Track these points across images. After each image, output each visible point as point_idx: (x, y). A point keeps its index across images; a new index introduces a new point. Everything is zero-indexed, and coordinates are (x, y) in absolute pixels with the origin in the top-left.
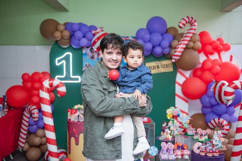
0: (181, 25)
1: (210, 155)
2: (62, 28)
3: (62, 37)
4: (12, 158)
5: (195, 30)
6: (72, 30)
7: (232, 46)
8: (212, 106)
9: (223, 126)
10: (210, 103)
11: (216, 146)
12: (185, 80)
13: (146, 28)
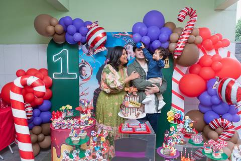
2: (54, 22)
3: (55, 32)
4: (12, 152)
6: (66, 25)
9: (227, 128)
10: (211, 102)
12: (182, 76)
13: (142, 22)
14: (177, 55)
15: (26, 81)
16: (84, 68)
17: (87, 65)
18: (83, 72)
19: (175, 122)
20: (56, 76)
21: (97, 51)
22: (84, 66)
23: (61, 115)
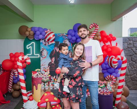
0: (90, 27)
1: (105, 94)
2: (29, 30)
3: (30, 34)
4: (5, 96)
5: (98, 30)
6: (35, 31)
7: (117, 38)
8: (107, 69)
9: (113, 79)
10: (106, 68)
11: (109, 89)
13: (72, 29)
15: (23, 58)
16: (43, 52)
17: (44, 50)
18: (43, 54)
21: (50, 43)
22: (43, 51)
23: (36, 72)
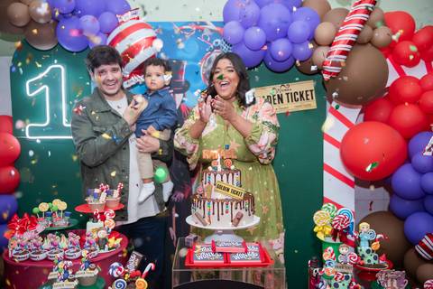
3: (31, 19)
8: (425, 195)
12: (346, 129)
14: (331, 73)
19: (335, 239)
20: (34, 131)
23: (33, 225)
